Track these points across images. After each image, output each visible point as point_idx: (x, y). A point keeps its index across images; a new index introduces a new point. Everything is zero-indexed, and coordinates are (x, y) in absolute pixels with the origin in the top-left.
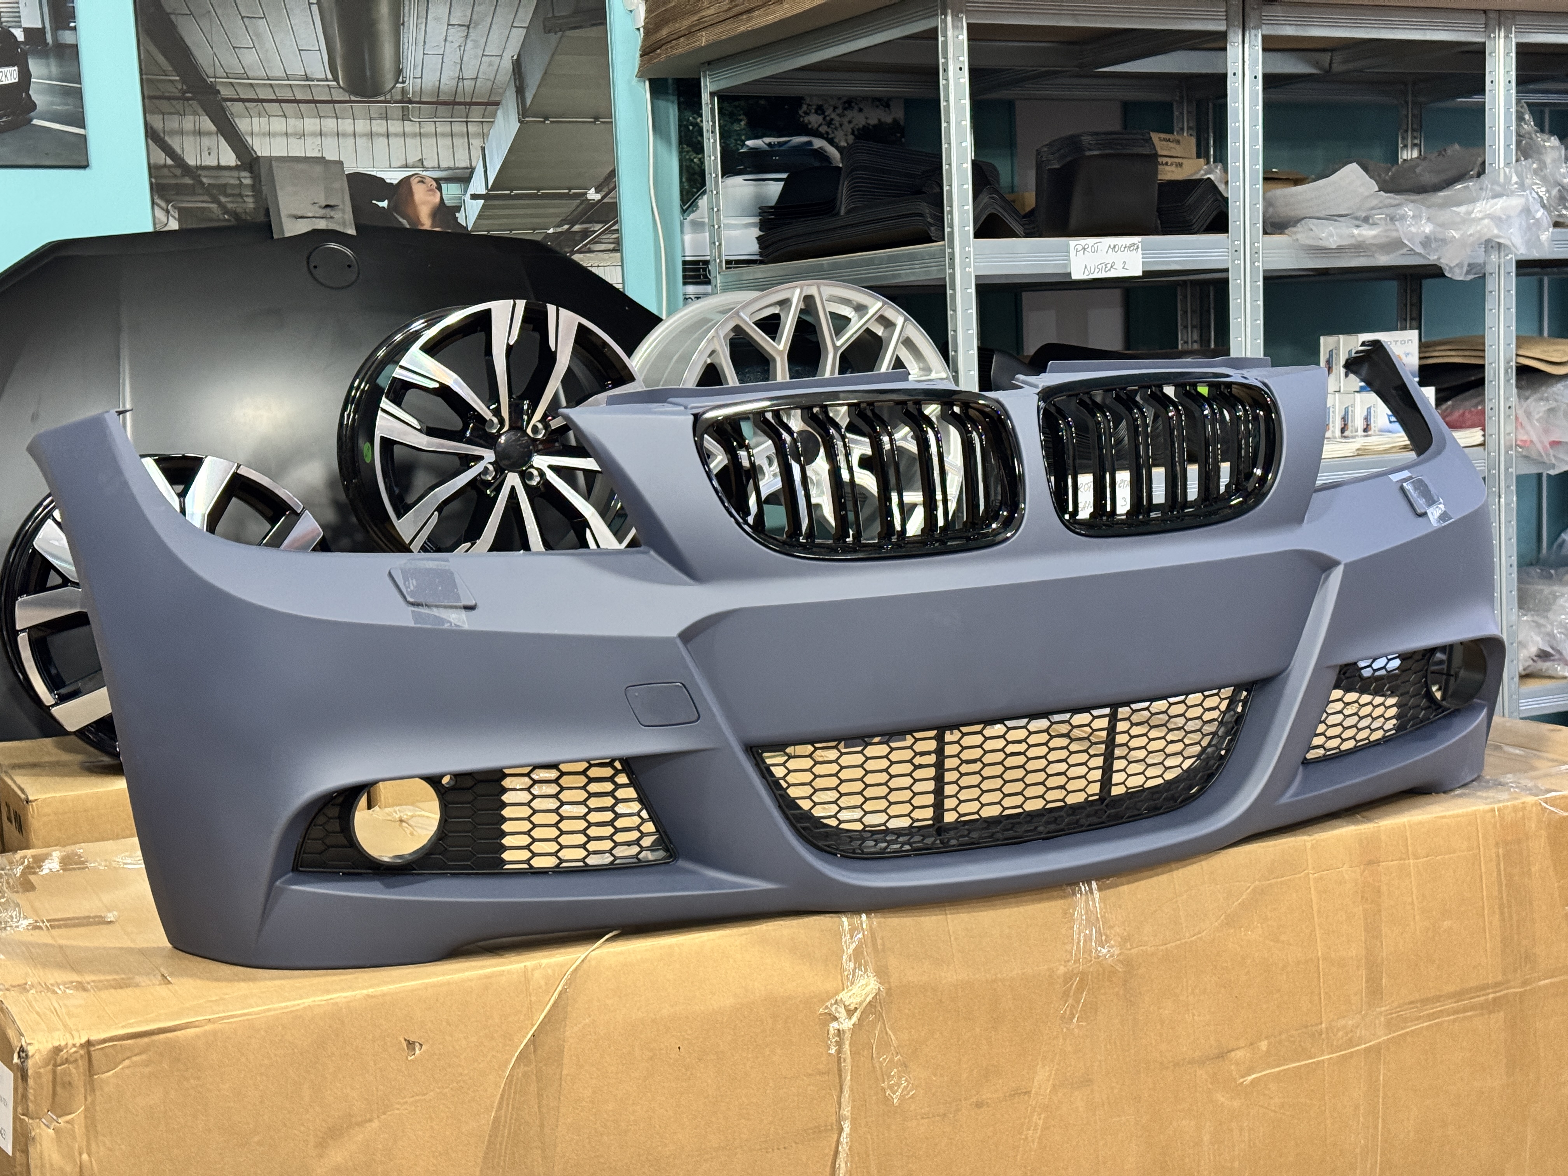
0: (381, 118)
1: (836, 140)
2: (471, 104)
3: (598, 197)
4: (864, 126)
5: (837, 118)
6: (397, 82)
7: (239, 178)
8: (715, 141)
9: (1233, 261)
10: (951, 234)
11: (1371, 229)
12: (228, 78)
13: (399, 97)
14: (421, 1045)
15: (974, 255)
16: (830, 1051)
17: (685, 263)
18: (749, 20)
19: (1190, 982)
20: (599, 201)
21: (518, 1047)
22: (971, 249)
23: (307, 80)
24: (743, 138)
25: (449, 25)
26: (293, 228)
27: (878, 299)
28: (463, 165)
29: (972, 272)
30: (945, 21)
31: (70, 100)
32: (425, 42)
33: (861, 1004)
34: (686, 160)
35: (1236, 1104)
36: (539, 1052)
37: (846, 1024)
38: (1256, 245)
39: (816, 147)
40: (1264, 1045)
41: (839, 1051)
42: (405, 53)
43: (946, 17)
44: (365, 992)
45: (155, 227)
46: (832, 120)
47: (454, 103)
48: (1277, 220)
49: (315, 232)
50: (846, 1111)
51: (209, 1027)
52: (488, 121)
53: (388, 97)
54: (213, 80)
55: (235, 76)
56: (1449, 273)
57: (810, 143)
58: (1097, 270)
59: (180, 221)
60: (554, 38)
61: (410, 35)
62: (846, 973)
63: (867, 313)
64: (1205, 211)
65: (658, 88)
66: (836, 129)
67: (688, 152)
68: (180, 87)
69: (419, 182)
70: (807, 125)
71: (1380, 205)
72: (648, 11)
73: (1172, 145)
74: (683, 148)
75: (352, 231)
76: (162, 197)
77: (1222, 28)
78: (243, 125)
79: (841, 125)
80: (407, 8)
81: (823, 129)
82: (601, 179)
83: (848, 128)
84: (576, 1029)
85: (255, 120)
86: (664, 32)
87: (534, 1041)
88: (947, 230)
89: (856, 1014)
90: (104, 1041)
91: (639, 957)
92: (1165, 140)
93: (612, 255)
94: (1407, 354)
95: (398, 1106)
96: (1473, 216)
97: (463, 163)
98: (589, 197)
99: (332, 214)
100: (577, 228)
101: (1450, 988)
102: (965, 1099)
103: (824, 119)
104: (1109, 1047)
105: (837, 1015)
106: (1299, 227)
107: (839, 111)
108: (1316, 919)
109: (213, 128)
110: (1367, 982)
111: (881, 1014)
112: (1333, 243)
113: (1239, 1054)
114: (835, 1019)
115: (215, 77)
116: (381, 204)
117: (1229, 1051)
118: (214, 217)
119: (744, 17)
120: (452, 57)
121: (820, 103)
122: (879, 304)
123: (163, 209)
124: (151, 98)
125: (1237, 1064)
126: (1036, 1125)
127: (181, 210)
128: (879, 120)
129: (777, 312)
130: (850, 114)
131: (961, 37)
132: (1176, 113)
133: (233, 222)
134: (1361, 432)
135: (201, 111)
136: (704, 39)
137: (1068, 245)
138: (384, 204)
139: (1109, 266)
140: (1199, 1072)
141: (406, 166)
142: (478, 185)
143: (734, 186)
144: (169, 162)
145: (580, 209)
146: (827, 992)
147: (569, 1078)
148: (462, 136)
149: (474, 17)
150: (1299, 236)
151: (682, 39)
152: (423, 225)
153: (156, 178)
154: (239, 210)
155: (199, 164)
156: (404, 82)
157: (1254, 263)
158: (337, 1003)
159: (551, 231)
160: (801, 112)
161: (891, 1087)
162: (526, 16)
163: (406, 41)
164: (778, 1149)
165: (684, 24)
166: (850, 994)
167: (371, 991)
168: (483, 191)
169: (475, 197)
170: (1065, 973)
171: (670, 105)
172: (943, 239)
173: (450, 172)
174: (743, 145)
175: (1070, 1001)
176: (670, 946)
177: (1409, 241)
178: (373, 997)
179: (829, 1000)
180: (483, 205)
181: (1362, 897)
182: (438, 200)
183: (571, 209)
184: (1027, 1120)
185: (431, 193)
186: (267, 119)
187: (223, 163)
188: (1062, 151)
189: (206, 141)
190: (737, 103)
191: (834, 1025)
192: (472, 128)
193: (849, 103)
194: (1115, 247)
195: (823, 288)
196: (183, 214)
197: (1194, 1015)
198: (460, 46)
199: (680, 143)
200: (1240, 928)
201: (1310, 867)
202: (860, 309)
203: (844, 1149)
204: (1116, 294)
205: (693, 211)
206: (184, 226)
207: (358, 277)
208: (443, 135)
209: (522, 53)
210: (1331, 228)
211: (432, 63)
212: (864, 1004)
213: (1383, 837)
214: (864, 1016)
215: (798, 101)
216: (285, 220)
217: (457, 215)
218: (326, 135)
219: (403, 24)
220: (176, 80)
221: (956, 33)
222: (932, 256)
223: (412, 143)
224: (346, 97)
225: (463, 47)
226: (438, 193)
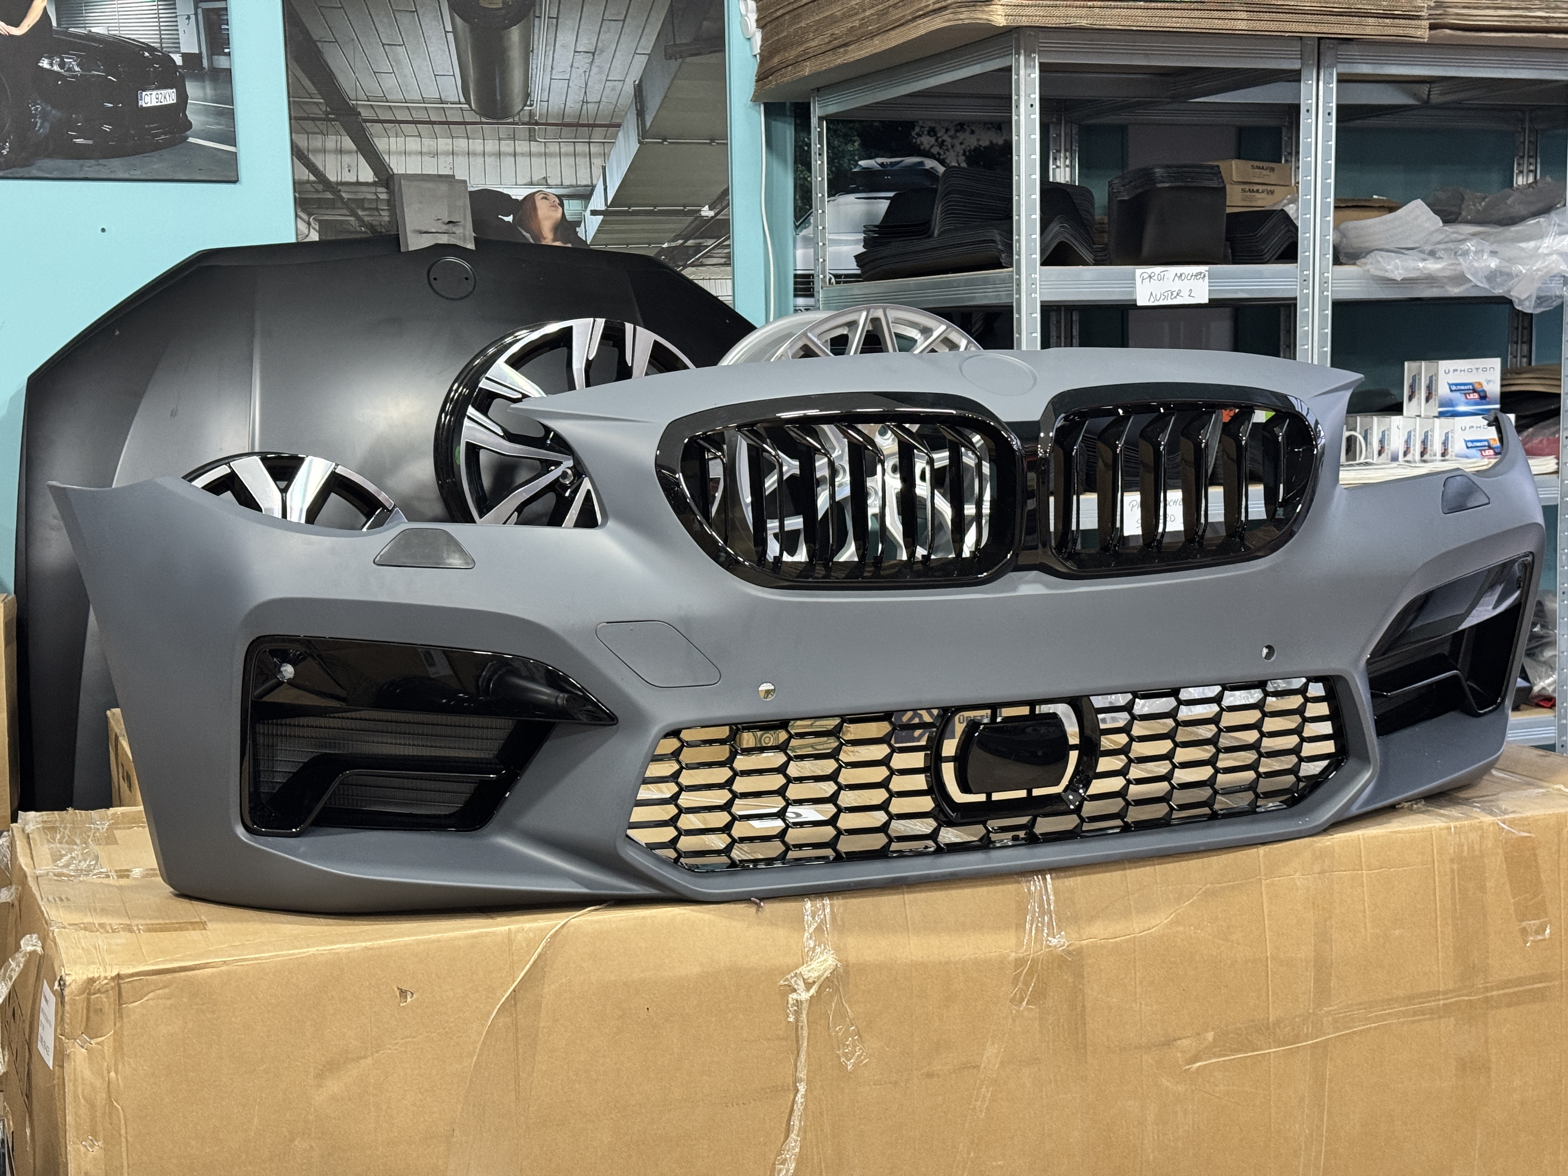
0: (509, 139)
1: (948, 161)
2: (594, 126)
3: (711, 213)
4: (976, 148)
5: (949, 140)
6: (525, 105)
7: (376, 193)
8: (823, 162)
9: (1302, 290)
10: (1019, 261)
11: (1436, 263)
12: (369, 101)
13: (527, 119)
14: (412, 994)
15: (1041, 281)
16: (789, 1020)
17: (796, 276)
18: (846, 52)
19: (1138, 974)
20: (712, 218)
21: (499, 1000)
22: (1037, 276)
23: (442, 103)
24: (856, 158)
25: (575, 52)
26: (415, 243)
27: (942, 323)
28: (584, 183)
29: (1038, 298)
30: (1018, 61)
31: (223, 120)
32: (552, 68)
33: (819, 977)
34: (800, 179)
35: (1181, 1088)
36: (518, 1006)
37: (804, 996)
38: (1326, 275)
39: (927, 167)
40: (1210, 1036)
41: (797, 1020)
42: (534, 78)
43: (1019, 54)
44: (364, 944)
45: (297, 238)
46: (943, 141)
47: (578, 125)
48: (1351, 251)
49: (437, 245)
50: (802, 1075)
51: (224, 968)
52: (609, 142)
53: (516, 119)
54: (354, 102)
55: (375, 99)
56: (1519, 305)
57: (922, 163)
58: (1163, 297)
59: (320, 232)
60: (674, 64)
61: (538, 61)
62: (806, 950)
63: (931, 336)
64: (1277, 242)
65: (773, 111)
66: (948, 150)
67: (802, 171)
68: (324, 109)
69: (543, 198)
70: (919, 145)
71: (1446, 240)
72: (764, 40)
73: (1264, 172)
74: (797, 167)
75: (471, 246)
76: (304, 210)
77: (1296, 65)
78: (381, 144)
79: (953, 147)
80: (536, 37)
81: (935, 150)
82: (715, 197)
83: (959, 149)
84: (553, 987)
85: (393, 140)
86: (776, 60)
87: (515, 995)
88: (1015, 257)
89: (814, 987)
90: (132, 975)
91: (614, 926)
92: (1258, 168)
93: (723, 268)
94: (1488, 382)
95: (390, 1046)
96: (1540, 251)
97: (584, 180)
98: (703, 214)
99: (454, 229)
100: (690, 243)
101: (1401, 993)
102: (917, 1069)
103: (936, 140)
104: (1056, 1029)
105: (796, 987)
106: (1369, 259)
107: (952, 133)
108: (1266, 922)
109: (354, 147)
110: (1315, 984)
111: (838, 989)
112: (1398, 275)
113: (1185, 1042)
114: (795, 990)
115: (357, 100)
116: (506, 219)
117: (1175, 1040)
118: (352, 229)
119: (842, 50)
120: (577, 82)
121: (933, 125)
122: (943, 327)
123: (305, 221)
124: (298, 119)
125: (1183, 1052)
126: (984, 1096)
127: (321, 222)
128: (991, 142)
129: (845, 332)
130: (961, 136)
131: (1032, 76)
132: (1285, 138)
133: (370, 234)
134: (1439, 457)
135: (343, 132)
136: (808, 69)
137: (1134, 273)
138: (510, 219)
139: (1175, 294)
140: (1145, 1057)
141: (531, 184)
142: (598, 202)
143: (846, 204)
144: (312, 178)
145: (693, 225)
146: (788, 966)
147: (545, 1030)
148: (584, 155)
149: (600, 44)
150: (1368, 267)
151: (790, 68)
152: (545, 238)
153: (300, 193)
154: (374, 223)
155: (339, 180)
156: (531, 105)
157: (1323, 293)
158: (338, 953)
159: (665, 245)
160: (913, 134)
161: (845, 1055)
162: (648, 44)
163: (534, 66)
164: (737, 1104)
165: (792, 54)
166: (808, 968)
167: (369, 944)
168: (602, 207)
169: (594, 213)
170: (1016, 960)
171: (787, 126)
172: (1012, 266)
173: (572, 189)
174: (856, 165)
175: (1020, 985)
176: (643, 918)
177: (1472, 274)
178: (371, 949)
179: (790, 972)
180: (602, 221)
181: (1314, 904)
182: (559, 215)
183: (685, 226)
184: (975, 1092)
185: (553, 209)
186: (403, 139)
187: (361, 180)
188: (1133, 183)
189: (346, 159)
190: (851, 125)
191: (794, 996)
192: (594, 149)
193: (961, 126)
194: (1181, 275)
195: (888, 312)
196: (324, 226)
197: (1141, 1004)
198: (585, 72)
199: (795, 162)
200: (1190, 926)
201: (1262, 874)
202: (926, 331)
203: (798, 1108)
204: (1228, 311)
205: (805, 228)
206: (324, 237)
207: (474, 289)
208: (567, 155)
209: (644, 79)
210: (1397, 261)
211: (559, 86)
212: (822, 979)
213: (1337, 849)
214: (822, 989)
215: (911, 125)
216: (409, 234)
217: (578, 229)
218: (458, 154)
219: (532, 51)
220: (320, 103)
221: (1029, 71)
222: (1003, 281)
223: (537, 162)
224: (477, 119)
225: (587, 73)
226: (560, 209)
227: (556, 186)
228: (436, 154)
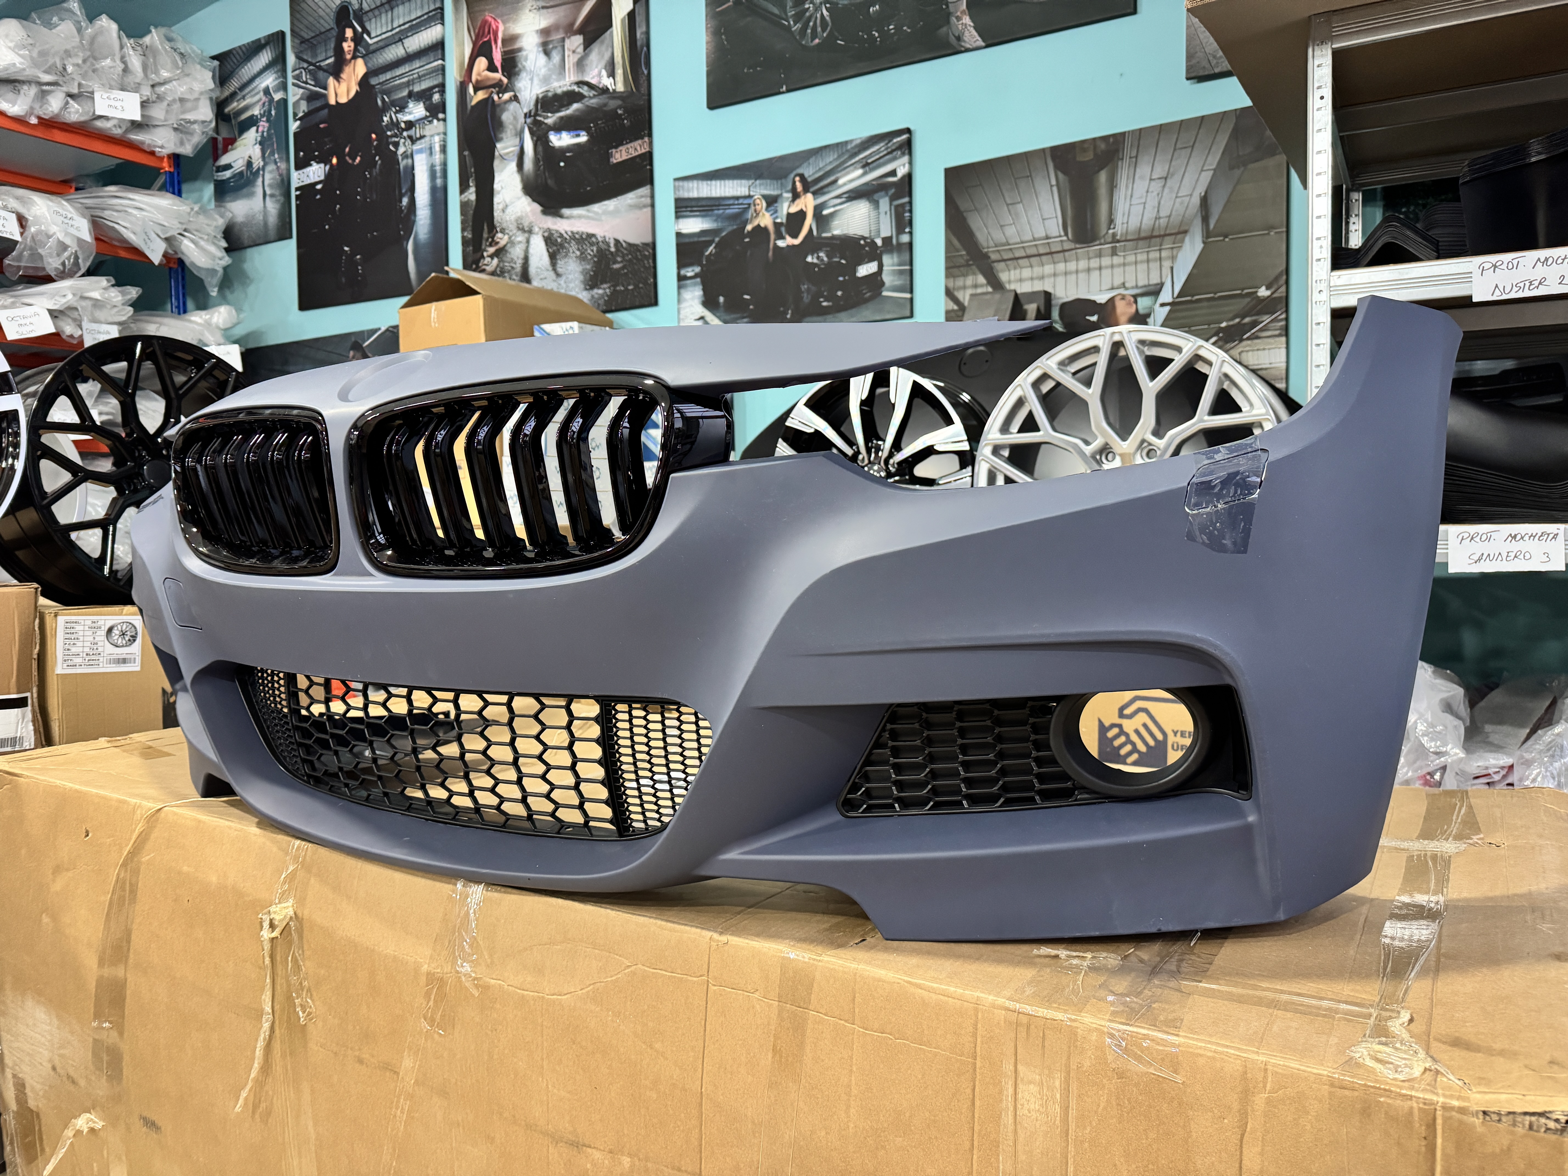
0: (1096, 257)
2: (1166, 235)
3: (1268, 293)
6: (1109, 229)
12: (996, 247)
13: (1110, 240)
14: (90, 833)
15: (1331, 288)
20: (1268, 297)
23: (1048, 239)
25: (1151, 180)
27: (1190, 338)
28: (1155, 282)
29: (1329, 306)
31: (906, 277)
32: (1131, 196)
42: (1117, 207)
47: (1151, 237)
52: (1177, 247)
53: (1102, 241)
54: (986, 250)
55: (1000, 245)
58: (1516, 288)
60: (1237, 172)
61: (1121, 194)
68: (965, 258)
69: (1121, 299)
78: (1004, 277)
82: (1274, 277)
84: (147, 858)
89: (278, 930)
93: (1277, 339)
97: (1155, 280)
98: (1260, 294)
100: (1246, 320)
102: (352, 1050)
104: (465, 1069)
113: (597, 1155)
115: (988, 248)
116: (1092, 319)
120: (1152, 203)
122: (1190, 342)
124: (950, 268)
126: (403, 1109)
135: (978, 272)
138: (1095, 318)
139: (1536, 282)
141: (1112, 288)
142: (1166, 296)
145: (1250, 305)
146: (265, 902)
148: (1155, 260)
149: (1171, 170)
156: (1114, 228)
159: (1224, 325)
161: (302, 1007)
162: (1214, 160)
163: (1117, 198)
166: (276, 910)
168: (1169, 300)
169: (1163, 305)
170: (428, 974)
173: (1145, 288)
175: (431, 1003)
178: (78, 791)
179: (265, 908)
180: (1170, 311)
184: (397, 1100)
185: (1129, 306)
186: (1019, 270)
192: (1164, 254)
194: (1547, 260)
198: (1158, 194)
200: (608, 1010)
201: (710, 975)
208: (1142, 262)
209: (1209, 190)
211: (1137, 210)
212: (283, 924)
217: (1148, 320)
218: (1058, 275)
219: (1116, 187)
220: (964, 254)
223: (1118, 271)
224: (1072, 246)
225: (1160, 195)
226: (1134, 306)
227: (1133, 288)
228: (1042, 278)
